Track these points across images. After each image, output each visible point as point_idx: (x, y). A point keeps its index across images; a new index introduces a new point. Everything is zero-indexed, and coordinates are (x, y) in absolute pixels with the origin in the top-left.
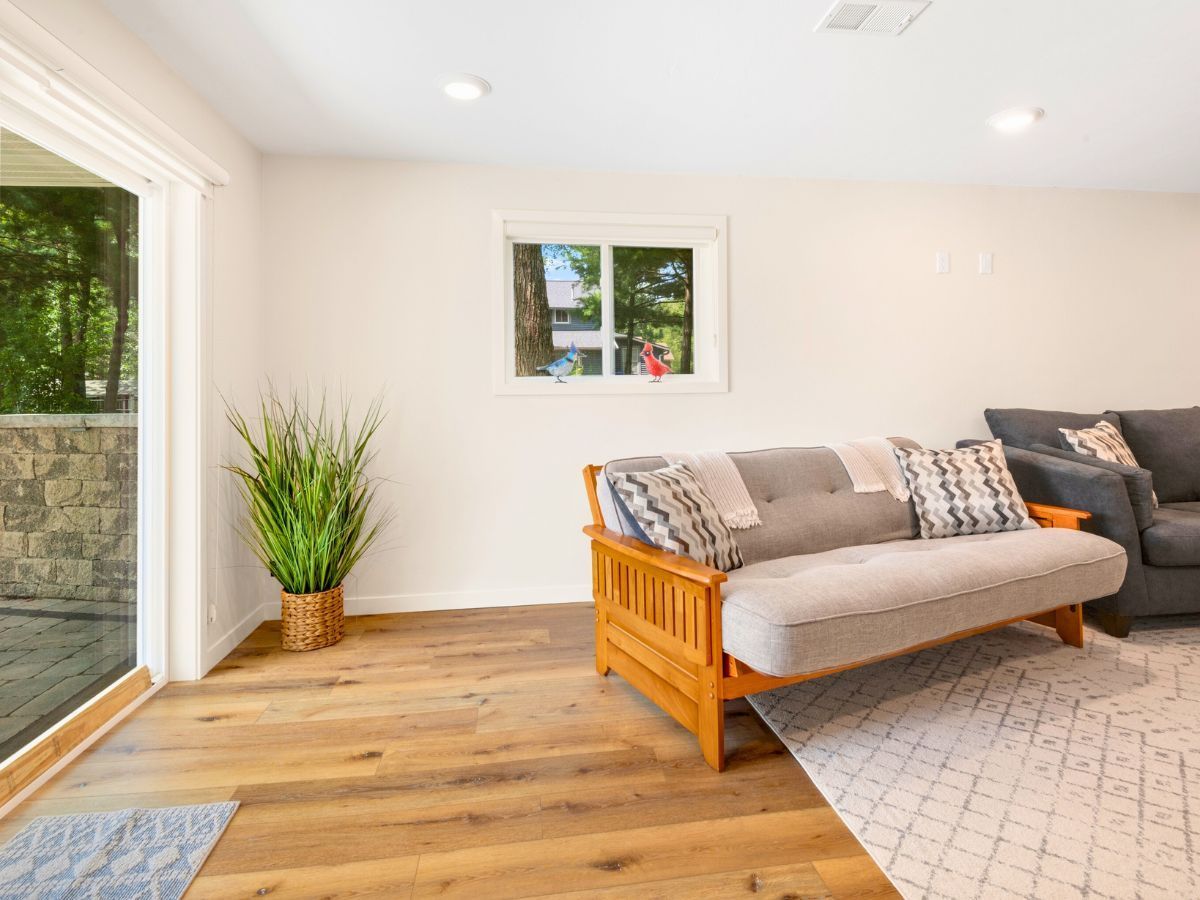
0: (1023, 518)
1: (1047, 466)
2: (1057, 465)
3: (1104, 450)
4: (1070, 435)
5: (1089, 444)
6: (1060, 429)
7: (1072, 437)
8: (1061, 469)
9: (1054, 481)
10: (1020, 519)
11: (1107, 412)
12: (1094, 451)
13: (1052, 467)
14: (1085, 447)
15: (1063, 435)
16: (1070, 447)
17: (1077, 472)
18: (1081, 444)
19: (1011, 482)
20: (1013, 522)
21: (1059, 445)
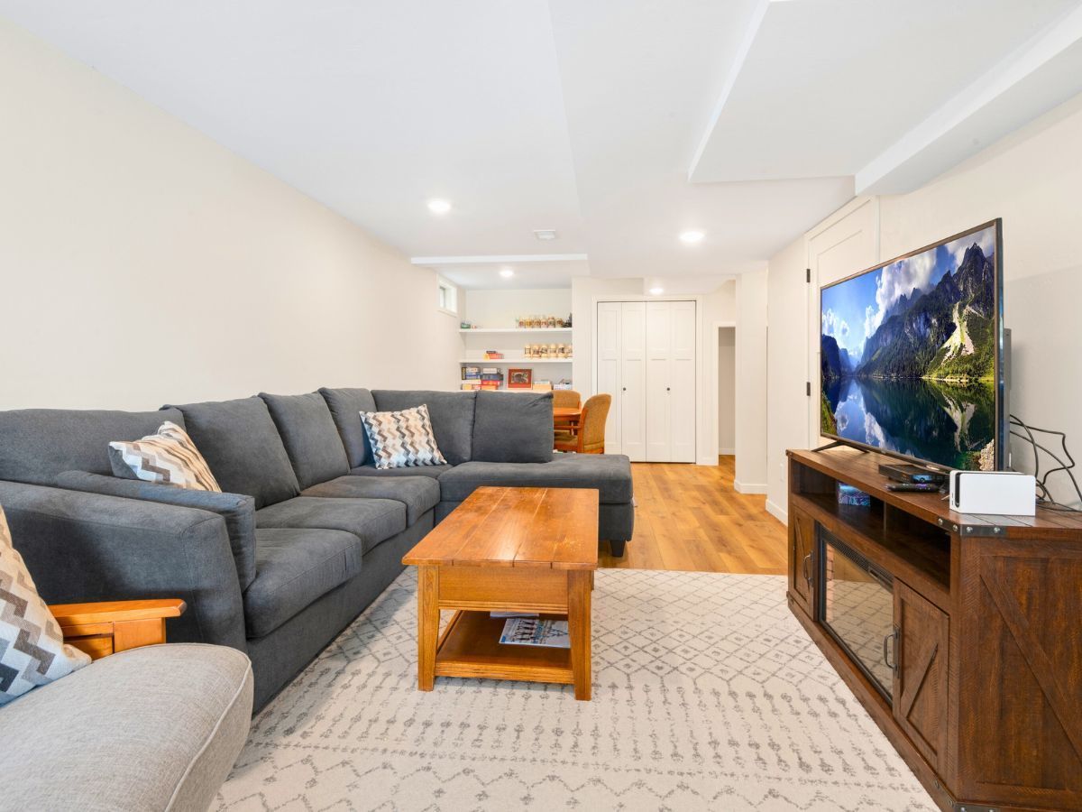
0: (51, 657)
1: (95, 518)
2: (114, 514)
3: (181, 470)
4: (128, 452)
5: (160, 464)
6: (113, 444)
7: (130, 454)
8: (123, 521)
9: (108, 544)
10: (44, 659)
11: (165, 408)
12: (166, 473)
13: (106, 519)
14: (153, 469)
15: (117, 453)
16: (129, 473)
17: (153, 522)
18: (147, 466)
19: (21, 579)
20: (27, 676)
21: (109, 472)
